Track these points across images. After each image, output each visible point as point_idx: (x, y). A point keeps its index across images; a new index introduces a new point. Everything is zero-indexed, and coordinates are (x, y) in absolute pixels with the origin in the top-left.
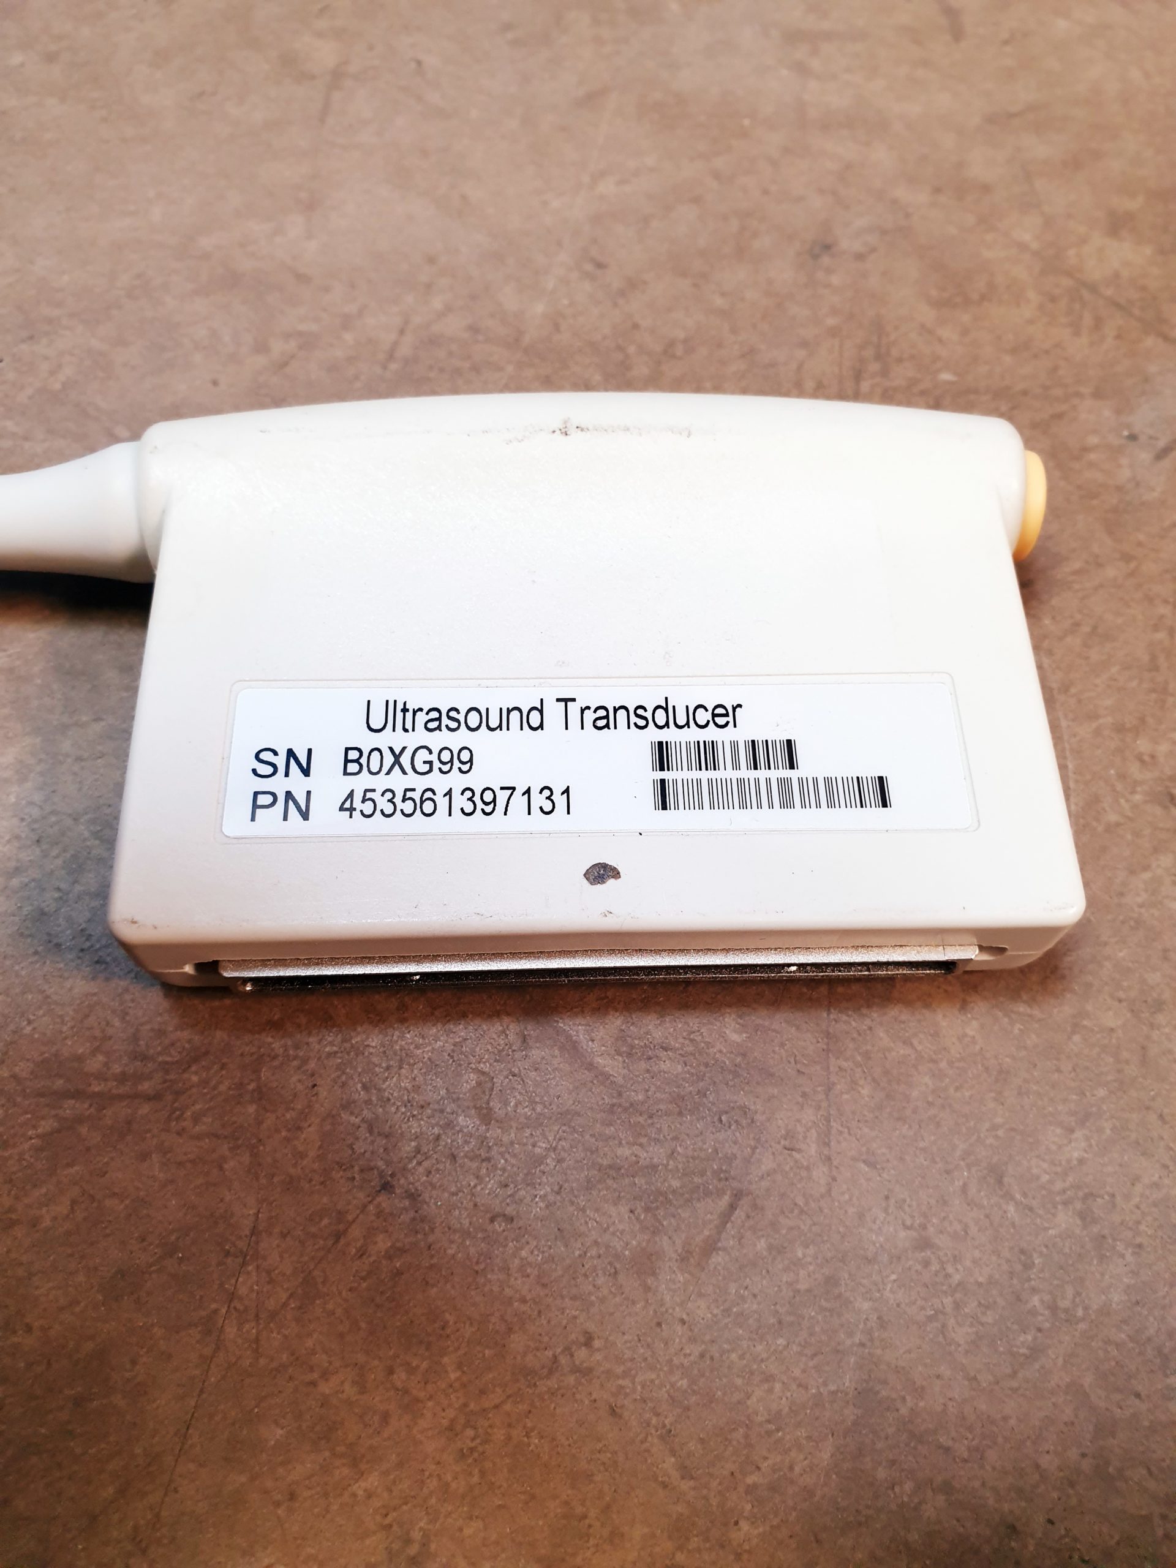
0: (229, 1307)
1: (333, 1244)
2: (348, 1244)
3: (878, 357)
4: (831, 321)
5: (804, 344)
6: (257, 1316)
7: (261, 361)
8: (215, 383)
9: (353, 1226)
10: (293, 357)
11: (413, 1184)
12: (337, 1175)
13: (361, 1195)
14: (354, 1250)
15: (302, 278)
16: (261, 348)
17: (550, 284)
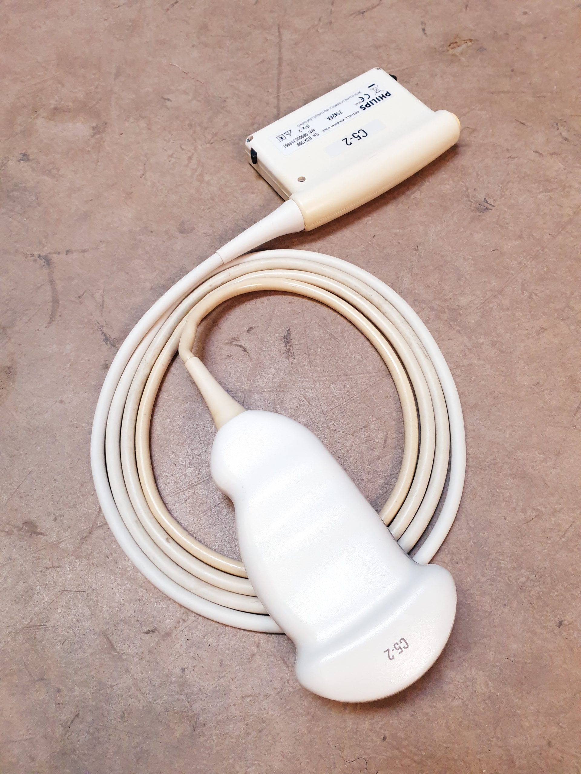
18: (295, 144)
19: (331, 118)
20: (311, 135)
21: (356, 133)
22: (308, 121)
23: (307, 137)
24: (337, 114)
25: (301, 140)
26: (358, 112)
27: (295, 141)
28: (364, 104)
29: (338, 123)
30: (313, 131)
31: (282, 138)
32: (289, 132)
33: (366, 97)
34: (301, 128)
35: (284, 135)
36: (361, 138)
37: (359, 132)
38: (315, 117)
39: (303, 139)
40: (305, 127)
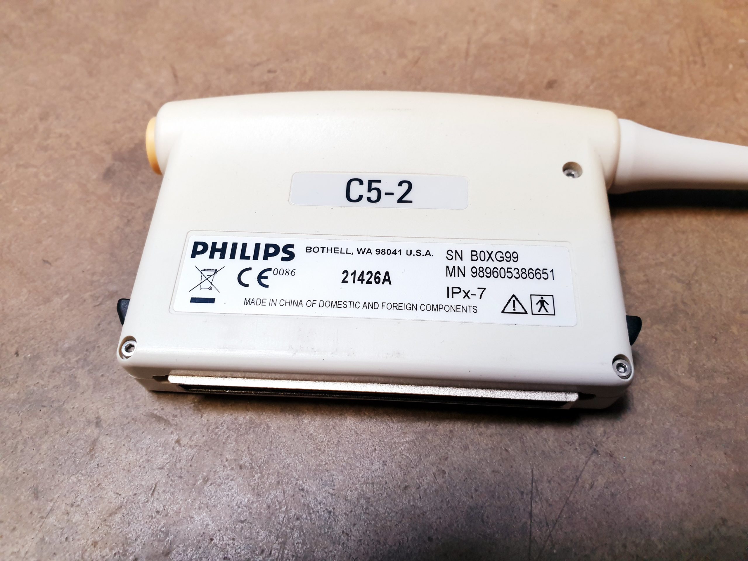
0: (531, 520)
1: (576, 483)
2: (584, 482)
3: (706, 35)
4: (677, 21)
5: (666, 33)
6: (547, 524)
7: (404, 61)
8: (385, 73)
9: (583, 473)
10: (419, 59)
11: (608, 449)
12: (567, 448)
13: (583, 457)
14: (588, 485)
15: (412, 23)
16: (402, 55)
17: (533, 16)
18: (519, 265)
19: (382, 277)
20: (467, 263)
21: (369, 199)
22: (438, 308)
23: (478, 264)
24: (358, 275)
25: (499, 265)
26: (309, 249)
27: (514, 273)
28: (275, 262)
29: (378, 252)
30: (451, 272)
31: (542, 302)
32: (510, 308)
33: (250, 278)
34: (473, 301)
35: (529, 310)
36: (370, 182)
37: (361, 197)
38: (412, 307)
39: (491, 264)
40: (463, 294)
